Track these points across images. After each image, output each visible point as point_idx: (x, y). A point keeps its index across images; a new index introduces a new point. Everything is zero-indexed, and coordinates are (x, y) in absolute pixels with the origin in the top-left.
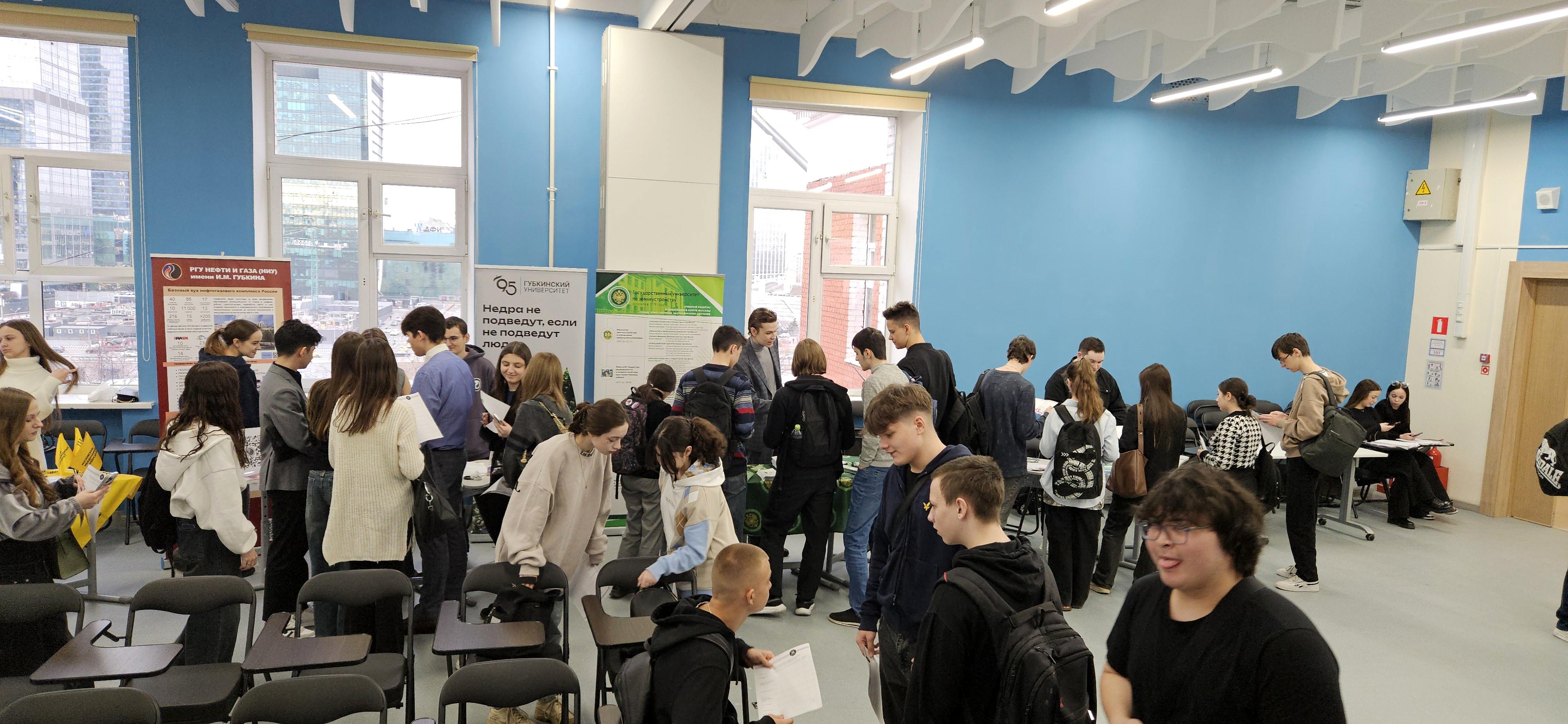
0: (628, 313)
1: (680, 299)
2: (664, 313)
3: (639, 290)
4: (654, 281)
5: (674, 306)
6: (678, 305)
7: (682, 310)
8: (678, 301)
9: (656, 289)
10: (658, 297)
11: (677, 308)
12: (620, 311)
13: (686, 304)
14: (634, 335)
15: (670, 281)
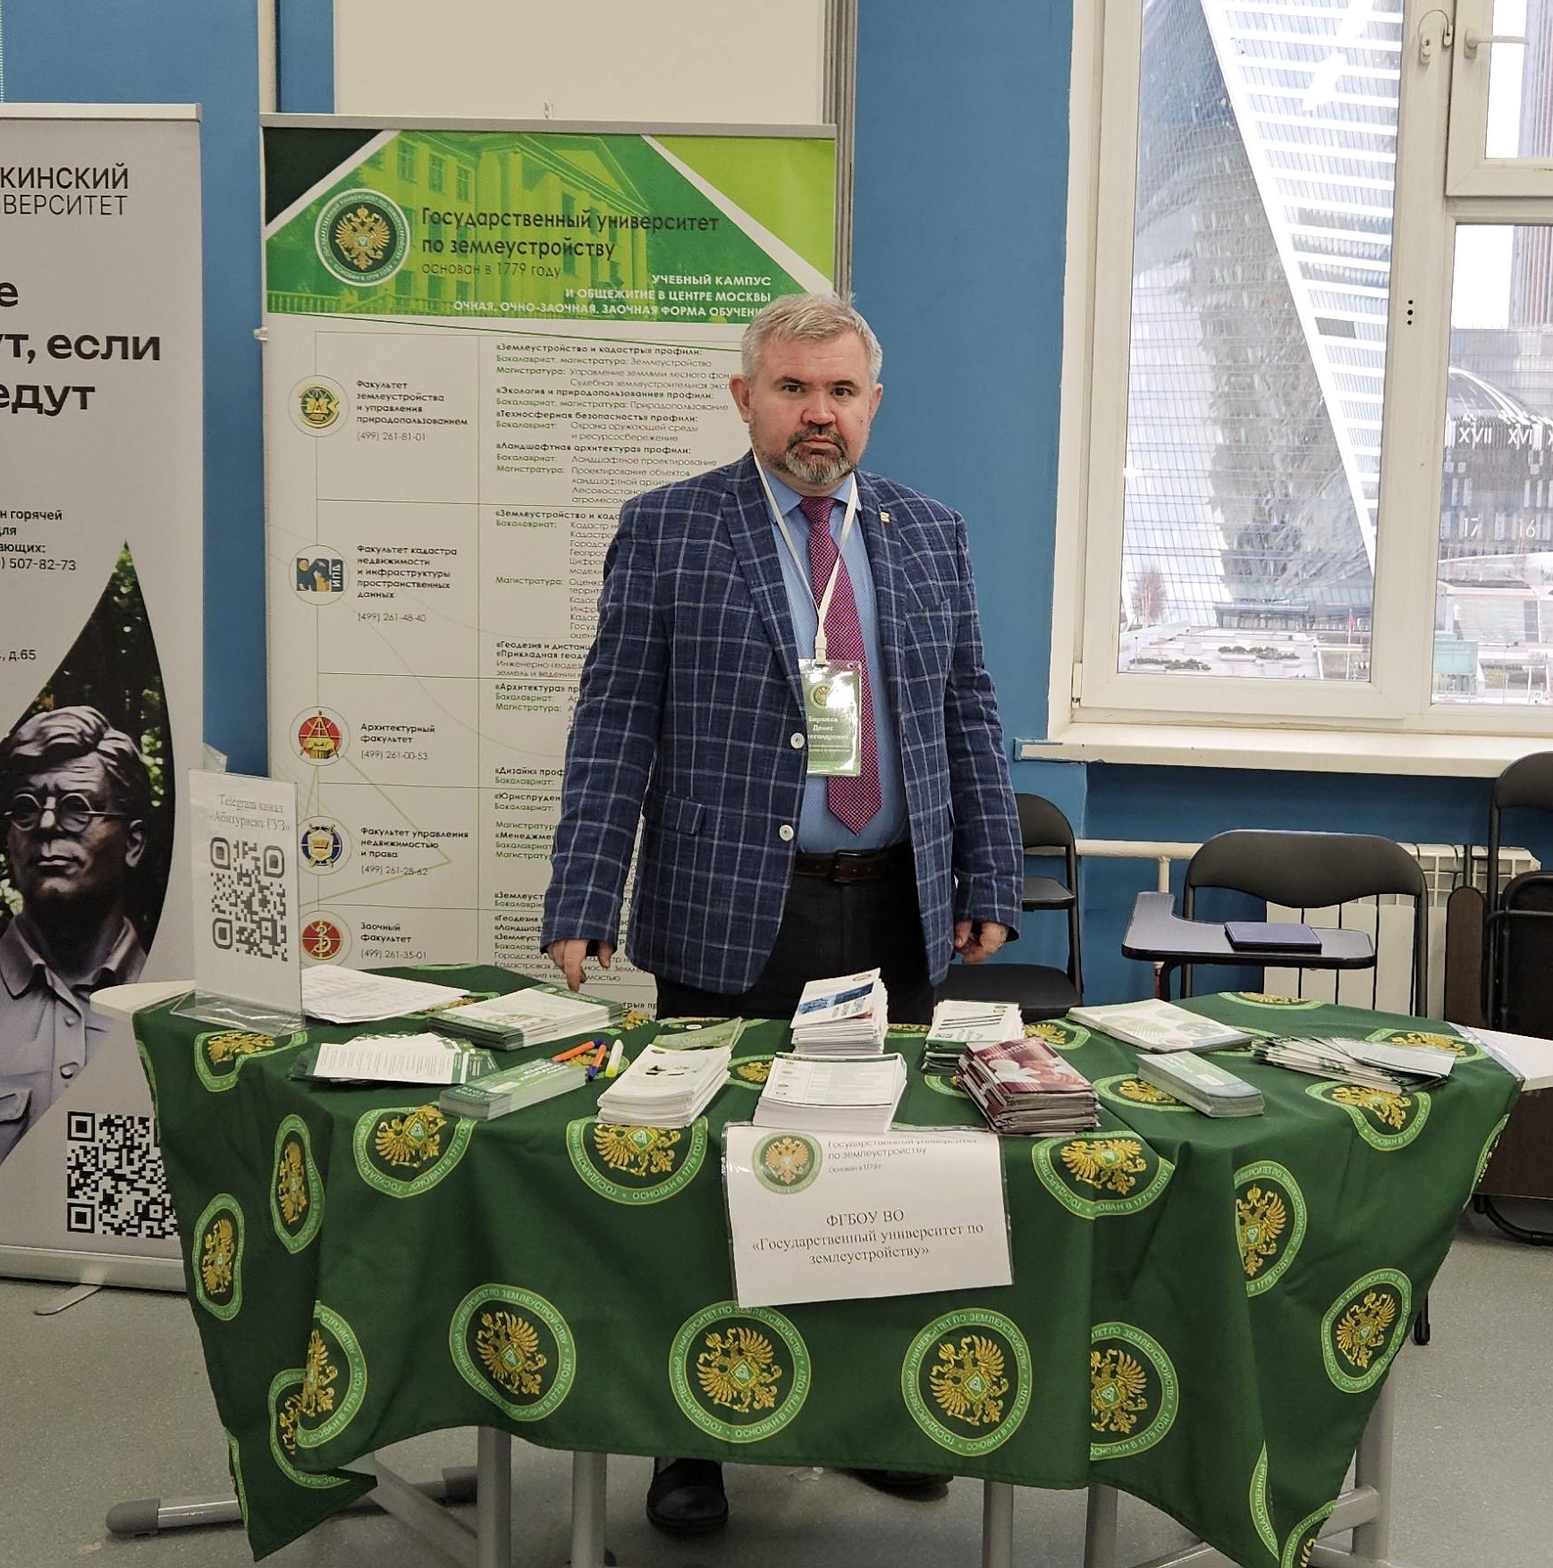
0: (402, 307)
1: (633, 247)
2: (560, 307)
3: (448, 203)
4: (516, 162)
5: (605, 276)
6: (625, 274)
7: (641, 295)
8: (623, 254)
9: (523, 201)
10: (532, 234)
11: (619, 284)
12: (367, 302)
13: (660, 264)
14: (431, 410)
15: (584, 160)
